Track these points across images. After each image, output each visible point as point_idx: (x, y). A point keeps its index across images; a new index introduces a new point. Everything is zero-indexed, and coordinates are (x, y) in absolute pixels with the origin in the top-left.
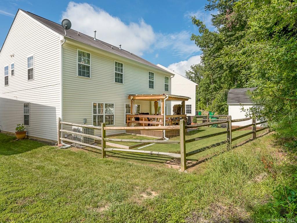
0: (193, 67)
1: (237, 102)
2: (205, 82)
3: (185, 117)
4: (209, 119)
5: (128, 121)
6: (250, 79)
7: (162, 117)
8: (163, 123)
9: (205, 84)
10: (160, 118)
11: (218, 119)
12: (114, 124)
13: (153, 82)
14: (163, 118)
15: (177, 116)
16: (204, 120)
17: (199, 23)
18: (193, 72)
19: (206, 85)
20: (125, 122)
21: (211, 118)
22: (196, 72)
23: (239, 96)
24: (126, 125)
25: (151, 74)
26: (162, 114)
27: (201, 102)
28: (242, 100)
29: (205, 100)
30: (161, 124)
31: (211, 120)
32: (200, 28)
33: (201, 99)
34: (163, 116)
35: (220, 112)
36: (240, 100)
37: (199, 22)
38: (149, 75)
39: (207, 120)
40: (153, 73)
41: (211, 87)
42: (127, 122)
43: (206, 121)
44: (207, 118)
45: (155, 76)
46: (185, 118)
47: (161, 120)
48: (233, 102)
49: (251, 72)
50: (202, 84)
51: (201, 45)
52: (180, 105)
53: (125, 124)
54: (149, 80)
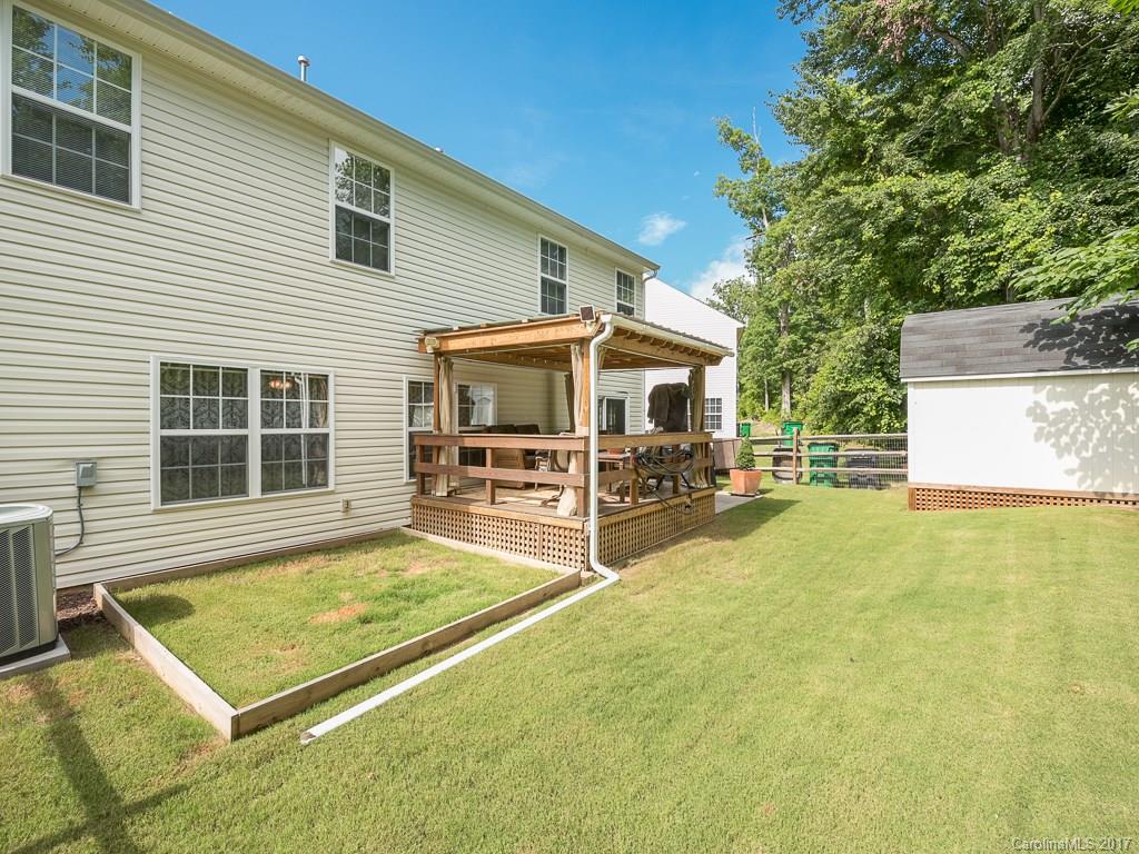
0: (722, 287)
1: (952, 369)
2: (761, 329)
3: (707, 444)
4: (798, 451)
5: (420, 467)
6: (997, 267)
7: (580, 446)
8: (587, 479)
9: (762, 335)
10: (569, 452)
11: (837, 450)
12: (331, 487)
13: (562, 289)
14: (587, 454)
15: (668, 440)
16: (781, 453)
17: (742, 141)
18: (722, 302)
19: (766, 336)
20: (405, 473)
21: (809, 447)
22: (729, 303)
23: (958, 342)
24: (407, 484)
25: (553, 254)
26: (580, 431)
27: (748, 393)
28: (975, 361)
29: (759, 387)
30: (576, 488)
31: (808, 453)
32: (745, 155)
33: (748, 386)
34: (587, 439)
35: (841, 422)
36: (968, 362)
37: (740, 137)
38: (544, 251)
39: (790, 454)
40: (562, 250)
41: (780, 345)
42: (417, 469)
43: (790, 458)
44: (794, 447)
45: (569, 263)
46: (706, 448)
47: (573, 461)
48: (929, 372)
49: (1001, 238)
50: (751, 335)
51: (746, 212)
52: (680, 385)
53: (405, 480)
54: (540, 274)
